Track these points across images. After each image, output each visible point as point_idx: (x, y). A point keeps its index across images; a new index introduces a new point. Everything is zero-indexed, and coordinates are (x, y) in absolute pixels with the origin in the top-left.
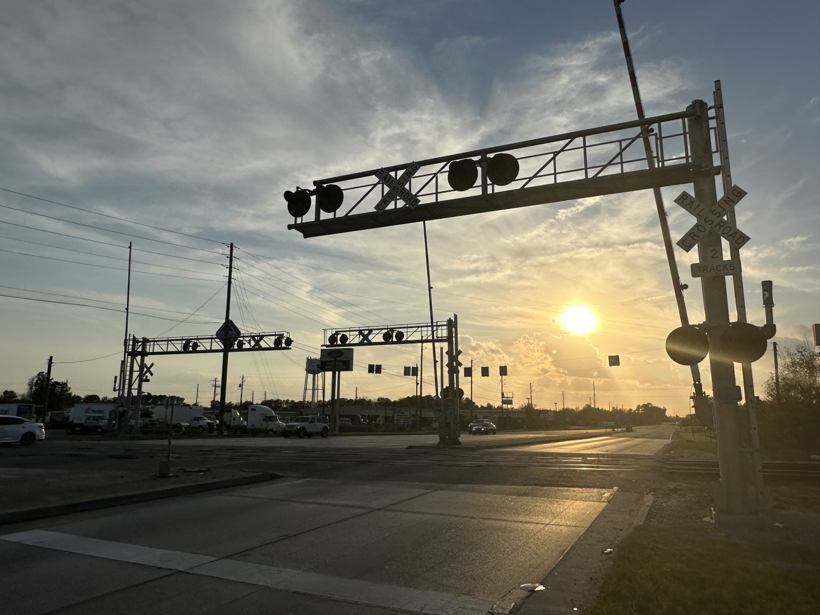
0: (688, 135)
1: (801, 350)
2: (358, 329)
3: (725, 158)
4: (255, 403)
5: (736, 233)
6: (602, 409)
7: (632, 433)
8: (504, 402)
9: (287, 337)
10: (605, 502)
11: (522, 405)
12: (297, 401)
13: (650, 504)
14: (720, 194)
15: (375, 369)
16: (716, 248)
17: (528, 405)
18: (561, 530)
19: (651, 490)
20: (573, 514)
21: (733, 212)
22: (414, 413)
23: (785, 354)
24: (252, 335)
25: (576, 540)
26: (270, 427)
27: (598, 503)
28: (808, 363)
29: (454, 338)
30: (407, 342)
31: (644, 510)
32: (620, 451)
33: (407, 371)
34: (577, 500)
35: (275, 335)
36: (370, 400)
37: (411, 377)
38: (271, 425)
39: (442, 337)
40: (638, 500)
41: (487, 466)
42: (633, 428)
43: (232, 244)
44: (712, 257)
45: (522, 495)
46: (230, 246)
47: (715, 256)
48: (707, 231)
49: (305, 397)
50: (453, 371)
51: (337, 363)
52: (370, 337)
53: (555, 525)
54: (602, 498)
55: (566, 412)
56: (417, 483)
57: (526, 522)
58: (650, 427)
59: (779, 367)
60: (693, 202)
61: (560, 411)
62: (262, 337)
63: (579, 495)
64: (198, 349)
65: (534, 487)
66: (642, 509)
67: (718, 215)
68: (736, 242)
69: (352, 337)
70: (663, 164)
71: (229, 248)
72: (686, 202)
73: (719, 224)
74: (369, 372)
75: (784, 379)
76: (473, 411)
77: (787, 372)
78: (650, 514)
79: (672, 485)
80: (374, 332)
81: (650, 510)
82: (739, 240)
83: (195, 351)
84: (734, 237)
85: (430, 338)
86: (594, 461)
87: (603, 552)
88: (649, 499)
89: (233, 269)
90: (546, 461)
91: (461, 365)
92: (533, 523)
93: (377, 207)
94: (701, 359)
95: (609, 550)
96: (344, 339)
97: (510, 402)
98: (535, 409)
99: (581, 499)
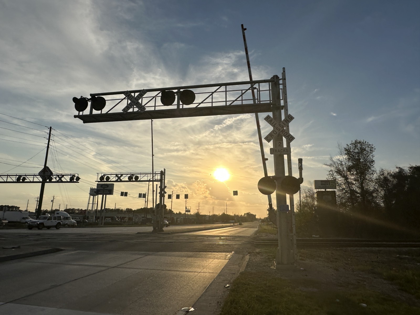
0: (271, 91)
1: (309, 191)
2: (115, 174)
3: (286, 102)
4: (60, 210)
5: (289, 135)
6: (230, 215)
7: (242, 226)
8: (186, 211)
9: (77, 176)
10: (227, 259)
11: (195, 213)
12: (84, 209)
13: (247, 260)
14: (283, 118)
15: (124, 194)
16: (281, 142)
17: (197, 212)
18: (206, 275)
19: (248, 253)
20: (212, 266)
21: (288, 126)
22: (144, 216)
23: (304, 192)
24: (57, 174)
25: (213, 280)
26: (66, 222)
27: (225, 260)
28: (312, 196)
29: (163, 180)
30: (140, 181)
31: (245, 263)
32: (236, 234)
33: (140, 196)
34: (215, 259)
35: (70, 175)
36: (122, 209)
37: (142, 198)
38: (67, 222)
39: (157, 179)
40: (243, 258)
41: (174, 242)
42: (242, 223)
43: (51, 128)
44: (279, 146)
45: (189, 257)
46: (50, 128)
47: (280, 145)
48: (277, 134)
49: (88, 207)
50: (162, 196)
51: (105, 191)
52: (121, 178)
53: (203, 272)
54: (226, 258)
55: (214, 216)
56: (137, 252)
57: (189, 272)
58: (249, 223)
59: (301, 197)
60: (272, 120)
61: (211, 216)
62: (63, 176)
63: (216, 256)
64: (26, 181)
65: (196, 253)
66: (244, 263)
67: (282, 127)
68: (289, 139)
69: (112, 178)
70: (260, 102)
71: (49, 129)
72: (269, 120)
73: (282, 131)
74: (121, 196)
75: (303, 203)
76: (172, 215)
77: (304, 200)
78: (248, 265)
79: (258, 250)
80: (124, 175)
81: (247, 264)
82: (290, 139)
83: (23, 182)
84: (288, 137)
85: (152, 179)
86: (224, 239)
87: (225, 286)
88: (247, 257)
89: (50, 140)
90: (203, 239)
91: (166, 193)
92: (193, 272)
93: (123, 110)
94: (272, 193)
95: (228, 285)
96: (108, 178)
97: (189, 211)
98: (201, 214)
99: (217, 259)
